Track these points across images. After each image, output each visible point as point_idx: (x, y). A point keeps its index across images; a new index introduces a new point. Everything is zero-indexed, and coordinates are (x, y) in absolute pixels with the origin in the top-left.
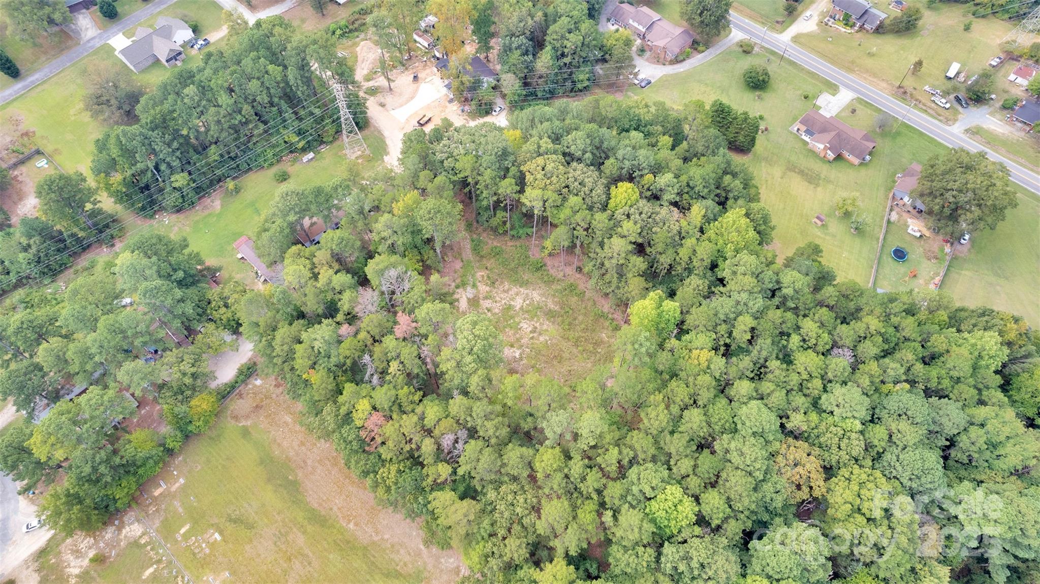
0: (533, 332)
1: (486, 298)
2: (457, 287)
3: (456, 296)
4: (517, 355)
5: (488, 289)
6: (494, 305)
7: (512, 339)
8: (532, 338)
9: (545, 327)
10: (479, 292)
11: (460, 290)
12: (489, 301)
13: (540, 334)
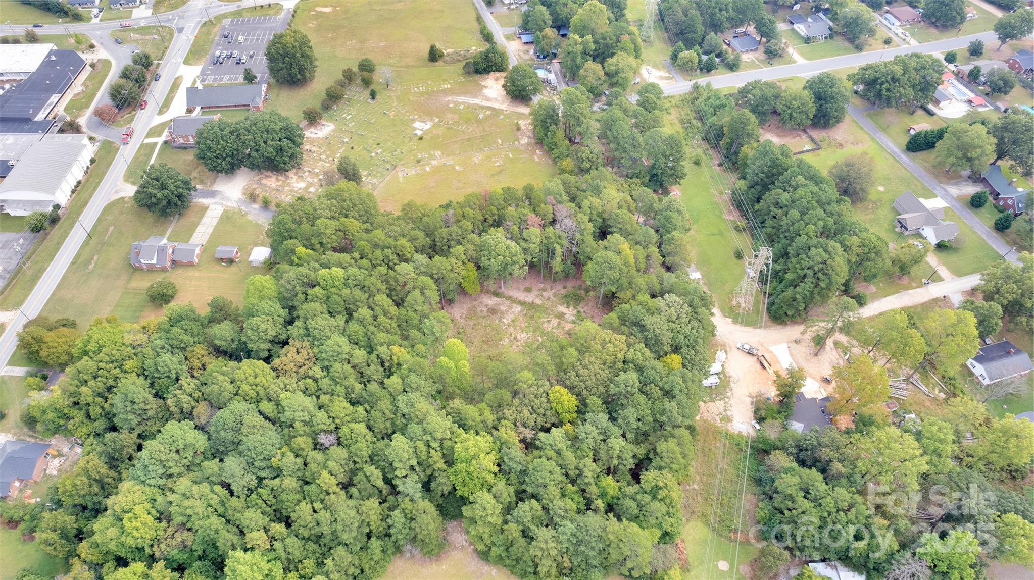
0: (515, 338)
1: (559, 324)
2: (579, 312)
3: (571, 308)
4: (504, 320)
5: (566, 329)
6: (551, 326)
7: (517, 323)
8: (511, 335)
9: (514, 347)
10: (567, 322)
11: (575, 312)
12: (556, 325)
13: (511, 341)
